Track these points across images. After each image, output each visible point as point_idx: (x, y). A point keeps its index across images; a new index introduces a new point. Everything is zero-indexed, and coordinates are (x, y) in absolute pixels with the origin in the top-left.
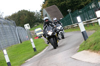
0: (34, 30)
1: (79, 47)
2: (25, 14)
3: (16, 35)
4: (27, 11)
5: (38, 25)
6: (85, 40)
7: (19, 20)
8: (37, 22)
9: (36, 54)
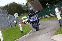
0: (21, 18)
1: (56, 31)
2: (15, 6)
3: (8, 21)
4: (16, 3)
5: (24, 14)
6: (61, 26)
7: (10, 10)
8: (23, 12)
9: (23, 36)
